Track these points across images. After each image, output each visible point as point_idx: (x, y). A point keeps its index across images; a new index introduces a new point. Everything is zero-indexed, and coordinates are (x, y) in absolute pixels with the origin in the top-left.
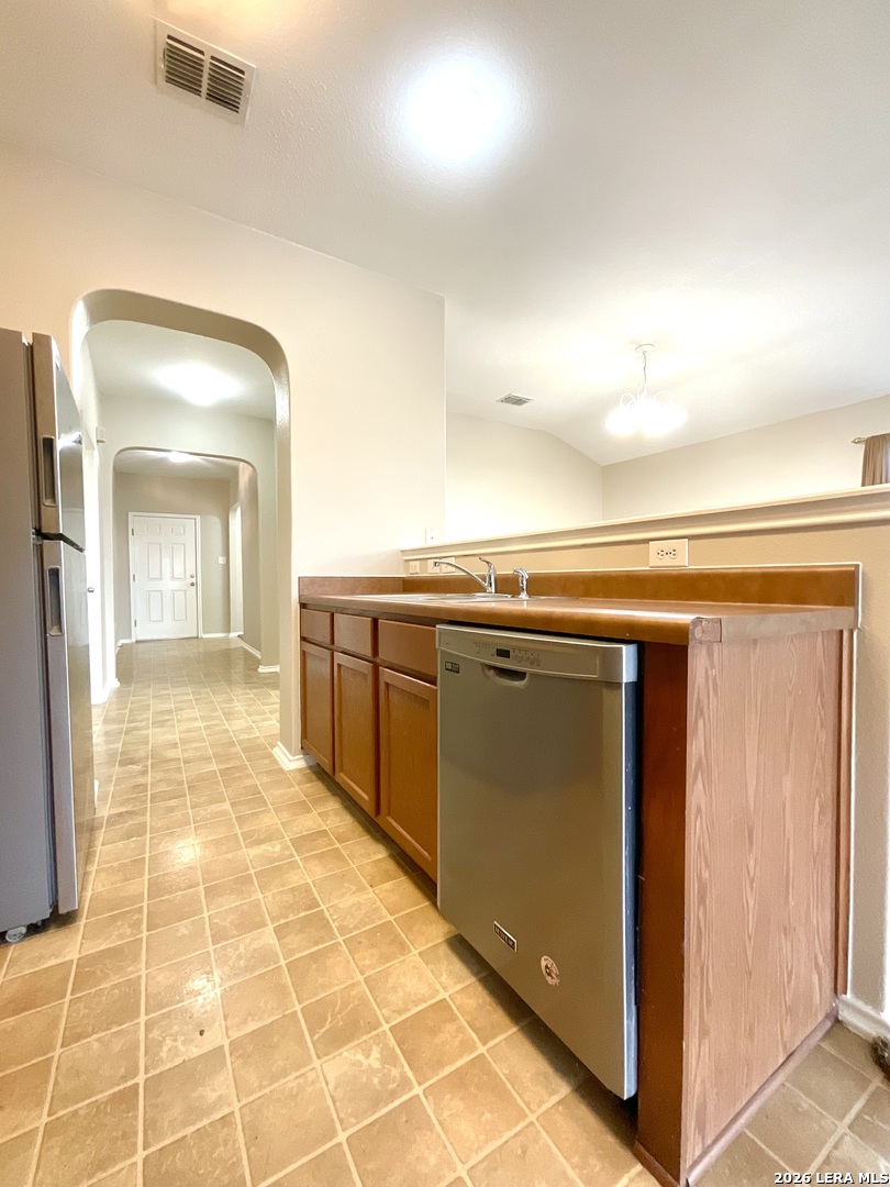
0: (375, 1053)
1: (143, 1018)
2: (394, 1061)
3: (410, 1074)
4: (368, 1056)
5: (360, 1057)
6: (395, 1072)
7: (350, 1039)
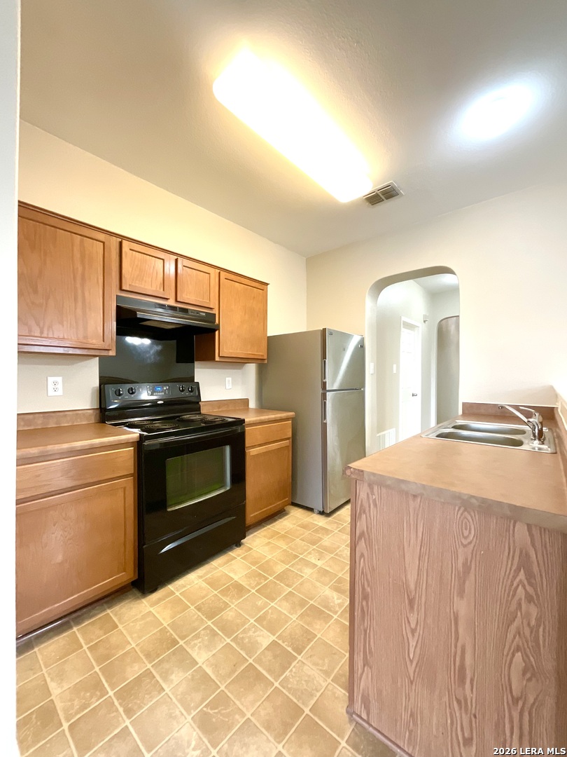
0: (339, 601)
1: (315, 547)
2: (340, 607)
3: (339, 613)
4: (337, 599)
5: (335, 598)
6: (337, 609)
7: (339, 592)
